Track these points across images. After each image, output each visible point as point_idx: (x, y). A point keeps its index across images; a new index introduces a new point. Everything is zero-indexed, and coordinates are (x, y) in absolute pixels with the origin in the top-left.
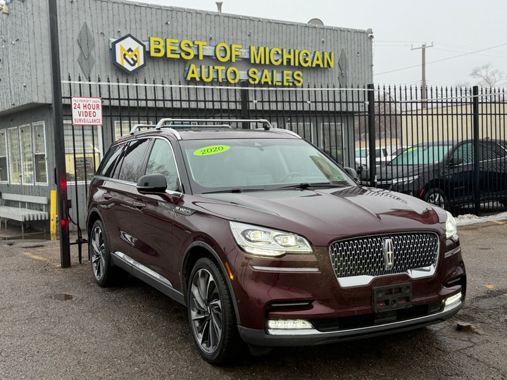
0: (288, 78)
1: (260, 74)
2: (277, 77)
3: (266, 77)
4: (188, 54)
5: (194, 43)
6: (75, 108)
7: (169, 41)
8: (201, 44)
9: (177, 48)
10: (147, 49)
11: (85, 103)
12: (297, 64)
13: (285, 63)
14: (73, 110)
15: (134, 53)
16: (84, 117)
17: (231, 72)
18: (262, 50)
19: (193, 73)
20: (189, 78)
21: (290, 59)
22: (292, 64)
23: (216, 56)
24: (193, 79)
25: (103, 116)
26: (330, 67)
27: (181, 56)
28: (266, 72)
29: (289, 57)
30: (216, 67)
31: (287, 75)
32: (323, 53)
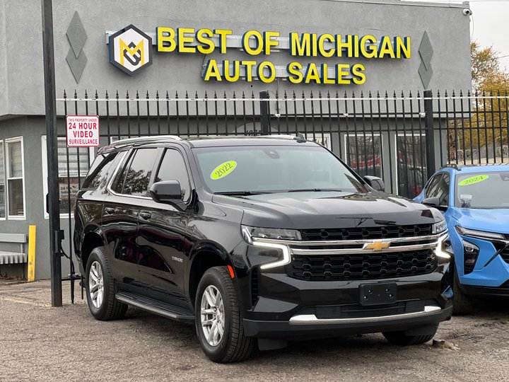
0: (344, 74)
1: (305, 69)
2: (329, 73)
3: (313, 74)
4: (207, 47)
5: (214, 32)
6: (70, 128)
7: (181, 31)
8: (223, 33)
9: (192, 40)
10: (154, 43)
11: (81, 122)
12: (357, 55)
13: (340, 54)
14: (68, 130)
15: (136, 49)
16: (80, 138)
17: (264, 68)
18: (307, 37)
19: (213, 71)
20: (207, 78)
21: (347, 48)
22: (350, 55)
23: (244, 48)
24: (213, 79)
25: (100, 136)
26: (405, 57)
27: (197, 49)
28: (313, 66)
29: (346, 45)
30: (244, 63)
31: (343, 70)
32: (395, 38)
